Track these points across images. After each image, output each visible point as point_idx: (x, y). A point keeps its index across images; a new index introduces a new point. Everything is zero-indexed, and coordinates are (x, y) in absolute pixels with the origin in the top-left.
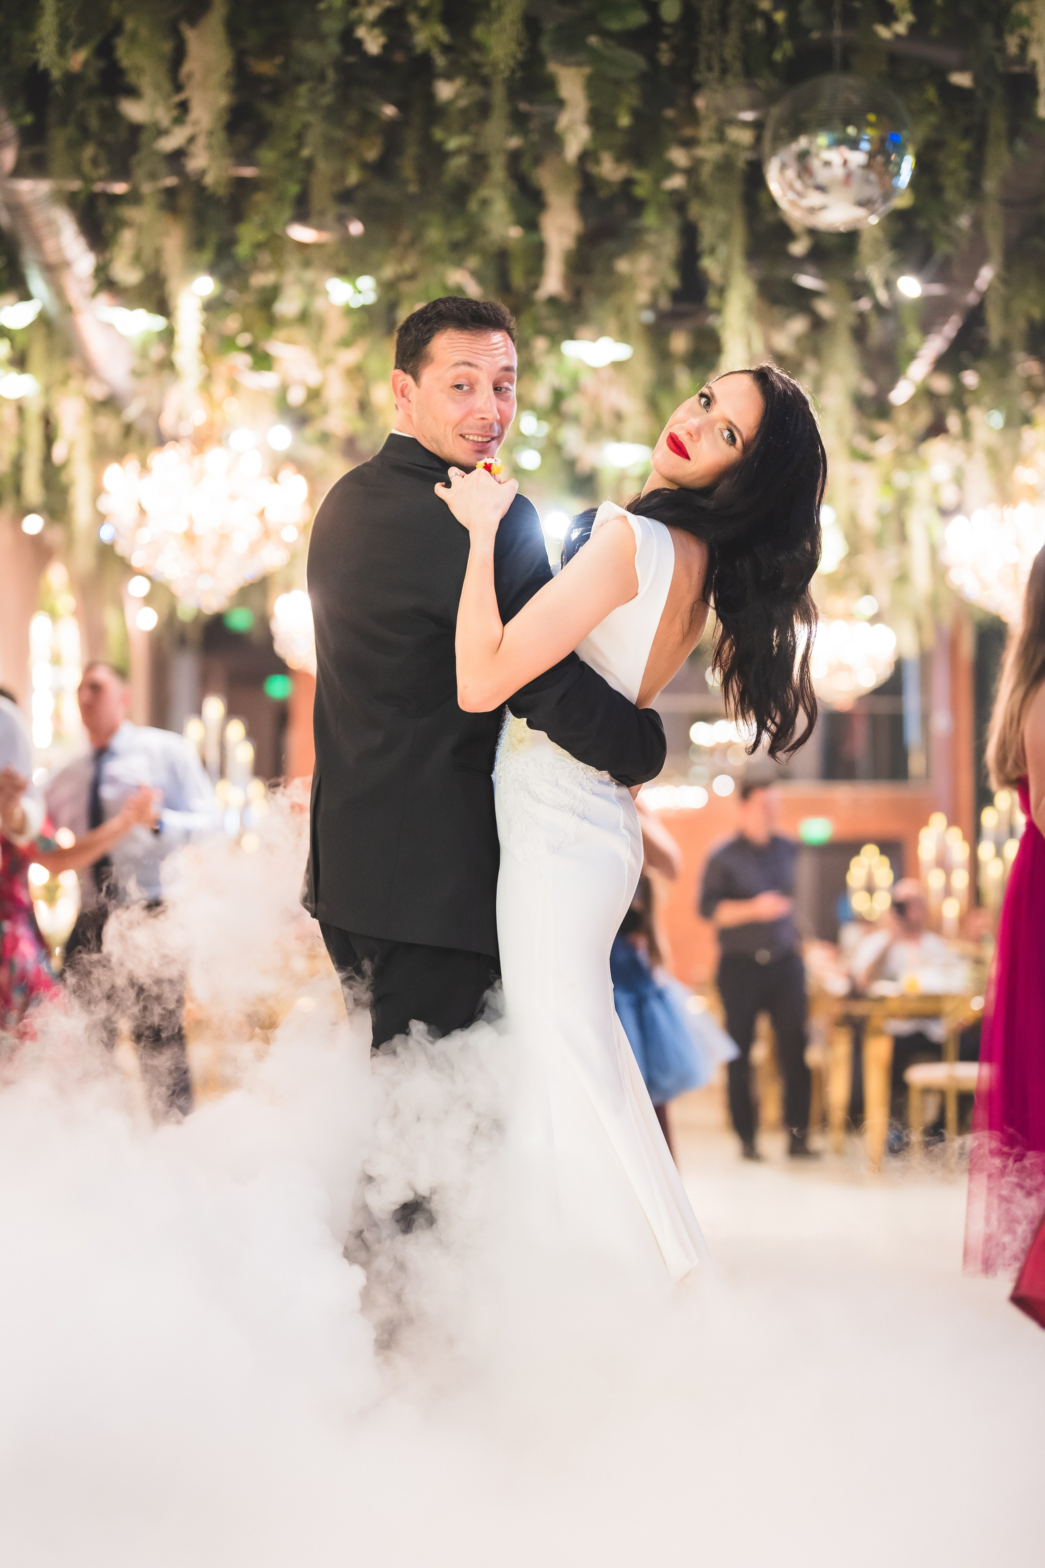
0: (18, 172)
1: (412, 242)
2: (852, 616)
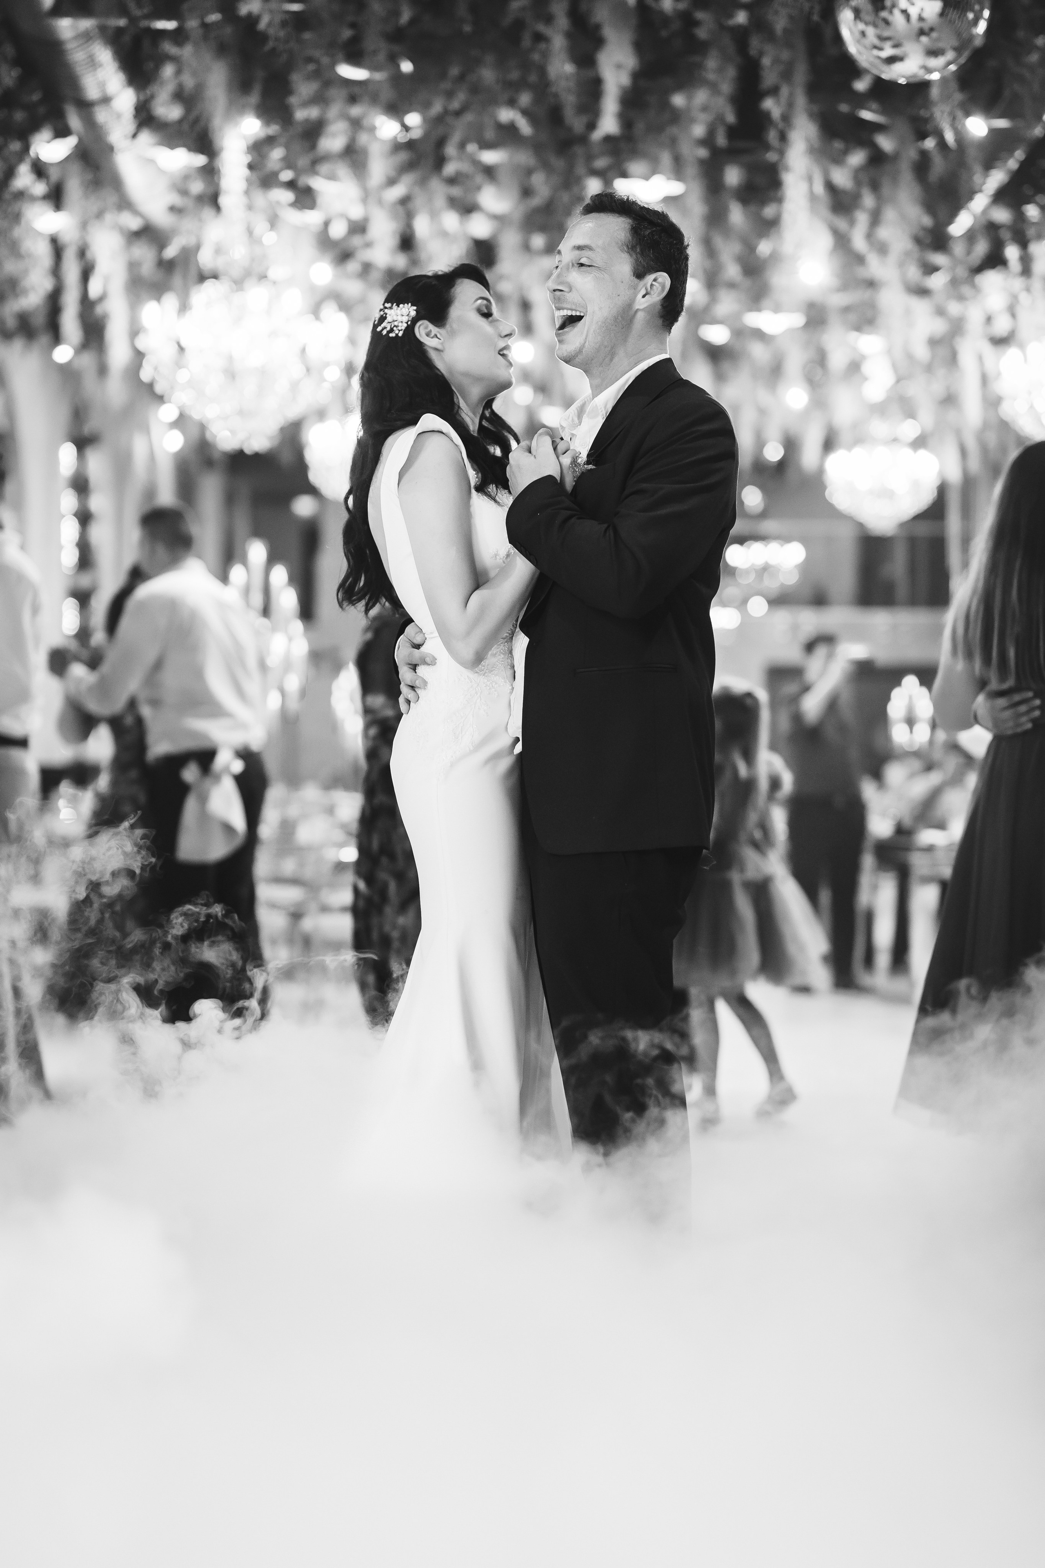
0: (58, 10)
1: (462, 78)
2: (895, 440)
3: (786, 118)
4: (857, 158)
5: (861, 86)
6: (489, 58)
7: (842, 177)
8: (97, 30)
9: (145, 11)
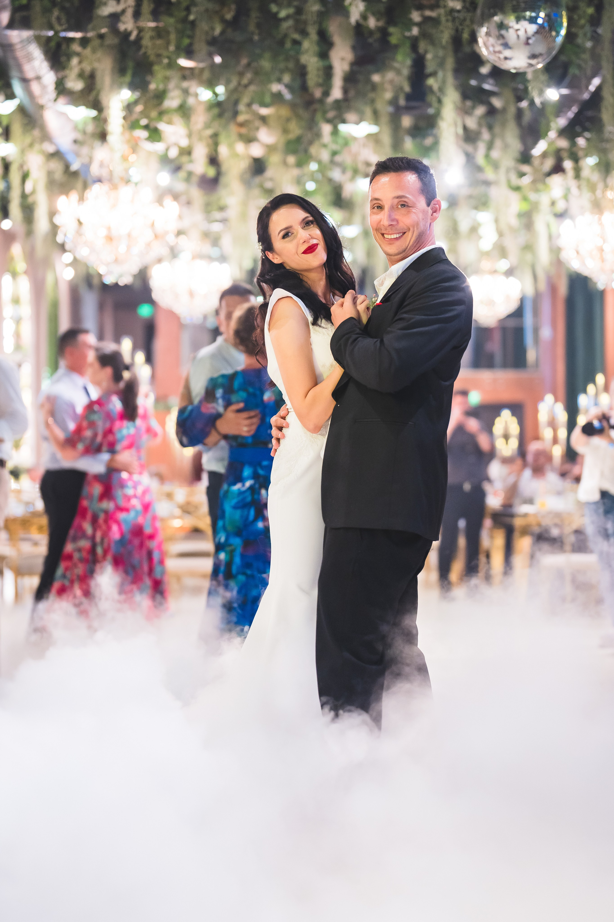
0: (11, 25)
1: (249, 65)
2: (495, 272)
3: (441, 89)
4: (480, 110)
5: (484, 70)
6: (267, 55)
7: (472, 123)
8: (33, 38)
9: (64, 27)
